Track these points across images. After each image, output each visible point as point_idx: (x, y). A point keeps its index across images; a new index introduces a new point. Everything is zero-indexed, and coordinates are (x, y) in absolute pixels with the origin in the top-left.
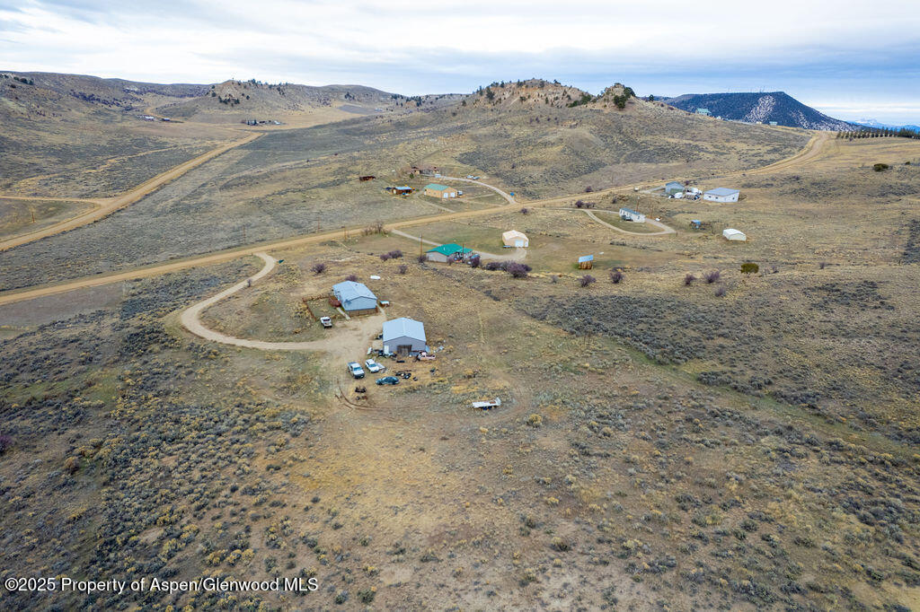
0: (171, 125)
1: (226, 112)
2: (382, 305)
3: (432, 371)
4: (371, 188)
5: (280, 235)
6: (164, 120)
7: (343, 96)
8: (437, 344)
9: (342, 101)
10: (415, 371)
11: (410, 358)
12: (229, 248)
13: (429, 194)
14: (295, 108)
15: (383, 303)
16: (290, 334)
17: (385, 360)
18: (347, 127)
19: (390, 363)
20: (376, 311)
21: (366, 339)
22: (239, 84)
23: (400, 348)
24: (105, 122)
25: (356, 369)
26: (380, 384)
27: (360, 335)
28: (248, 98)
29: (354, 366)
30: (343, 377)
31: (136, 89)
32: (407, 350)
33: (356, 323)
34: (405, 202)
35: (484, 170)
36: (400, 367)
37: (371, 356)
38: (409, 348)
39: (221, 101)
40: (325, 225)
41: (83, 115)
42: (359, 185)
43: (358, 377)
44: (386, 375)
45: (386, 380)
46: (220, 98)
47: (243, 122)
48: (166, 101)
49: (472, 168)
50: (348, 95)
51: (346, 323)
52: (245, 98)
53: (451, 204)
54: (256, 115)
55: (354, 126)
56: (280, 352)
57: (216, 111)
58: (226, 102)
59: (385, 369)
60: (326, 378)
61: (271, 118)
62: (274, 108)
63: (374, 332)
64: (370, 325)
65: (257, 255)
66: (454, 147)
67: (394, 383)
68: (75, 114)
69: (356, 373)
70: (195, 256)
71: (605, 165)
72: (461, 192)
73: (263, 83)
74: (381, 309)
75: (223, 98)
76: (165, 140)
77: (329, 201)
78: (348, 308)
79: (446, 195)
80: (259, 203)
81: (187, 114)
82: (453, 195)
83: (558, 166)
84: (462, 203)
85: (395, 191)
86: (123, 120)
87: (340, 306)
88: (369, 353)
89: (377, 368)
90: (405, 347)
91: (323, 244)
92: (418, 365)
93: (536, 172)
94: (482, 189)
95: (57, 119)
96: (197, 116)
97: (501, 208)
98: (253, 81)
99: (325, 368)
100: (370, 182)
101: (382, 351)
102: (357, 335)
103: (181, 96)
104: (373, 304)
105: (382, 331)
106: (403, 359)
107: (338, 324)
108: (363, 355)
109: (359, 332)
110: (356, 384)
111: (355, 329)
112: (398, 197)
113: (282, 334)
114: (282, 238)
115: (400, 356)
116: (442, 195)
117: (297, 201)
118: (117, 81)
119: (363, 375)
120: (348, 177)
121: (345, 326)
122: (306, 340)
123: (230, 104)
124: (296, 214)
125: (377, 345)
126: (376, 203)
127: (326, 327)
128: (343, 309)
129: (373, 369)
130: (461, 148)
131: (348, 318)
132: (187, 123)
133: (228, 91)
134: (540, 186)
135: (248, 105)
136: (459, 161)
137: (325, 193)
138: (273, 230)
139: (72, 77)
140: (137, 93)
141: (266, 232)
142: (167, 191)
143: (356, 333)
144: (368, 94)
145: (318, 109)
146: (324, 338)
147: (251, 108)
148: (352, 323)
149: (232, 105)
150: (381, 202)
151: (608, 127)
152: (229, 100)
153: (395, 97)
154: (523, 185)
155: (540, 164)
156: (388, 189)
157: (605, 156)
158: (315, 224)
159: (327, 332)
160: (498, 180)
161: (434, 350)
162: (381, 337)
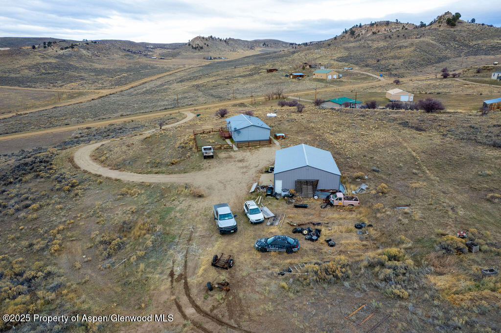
0: (164, 60)
1: (196, 54)
2: (277, 138)
3: (359, 227)
4: (275, 76)
5: (205, 102)
6: (161, 59)
7: (262, 45)
8: (356, 180)
9: (261, 47)
10: (327, 225)
11: (315, 202)
12: (165, 109)
13: (317, 77)
14: (234, 51)
15: (278, 135)
16: (167, 165)
17: (275, 202)
18: (262, 56)
19: (283, 207)
20: (269, 142)
21: (252, 172)
22: (203, 38)
23: (300, 185)
24: (130, 59)
25: (224, 216)
26: (263, 249)
27: (246, 167)
28: (208, 45)
29: (223, 211)
30: (202, 228)
31: (152, 47)
32: (310, 187)
33: (245, 154)
34: (299, 83)
35: (357, 64)
36: (300, 217)
37: (253, 195)
38: (314, 184)
39: (193, 48)
40: (238, 96)
41: (119, 56)
42: (266, 75)
43: (225, 232)
44: (276, 231)
45: (274, 244)
46: (192, 46)
47: (204, 58)
48: (165, 51)
49: (347, 64)
50: (264, 44)
51: (232, 153)
52: (206, 46)
53: (333, 82)
54: (212, 54)
55: (267, 56)
56: (142, 185)
57: (190, 53)
58: (195, 48)
59: (275, 218)
60: (174, 230)
61: (220, 56)
62: (222, 51)
63: (264, 164)
64: (260, 157)
65: (183, 113)
66: (332, 54)
67: (290, 249)
68: (116, 56)
69: (225, 224)
70: (141, 114)
71: (449, 58)
72: (341, 75)
73: (217, 38)
74: (276, 141)
75: (194, 46)
76: (158, 66)
77: (245, 83)
78: (236, 138)
79: (330, 77)
80: (198, 86)
81: (174, 56)
82: (335, 77)
83: (412, 59)
84: (342, 81)
85: (291, 76)
86: (139, 58)
87: (230, 137)
88: (253, 189)
89: (260, 216)
90: (307, 182)
91: (235, 105)
92: (331, 214)
93: (398, 62)
94: (356, 74)
95: (105, 58)
96: (180, 56)
97: (375, 83)
98: (211, 37)
99: (181, 211)
100: (274, 73)
101: (272, 189)
102: (243, 167)
103: (174, 49)
104: (266, 135)
105: (274, 164)
106: (305, 202)
107: (223, 155)
108: (243, 193)
109: (244, 164)
110: (219, 246)
111: (240, 161)
112: (294, 80)
113: (157, 165)
114: (206, 103)
115: (299, 196)
116: (327, 77)
117: (223, 84)
118: (143, 43)
119: (235, 229)
120: (259, 72)
121: (230, 157)
122: (179, 172)
123: (198, 49)
124: (220, 91)
125: (266, 179)
126: (278, 83)
127: (206, 157)
128: (232, 141)
129: (253, 218)
130: (338, 55)
131: (235, 148)
132: (173, 60)
133: (198, 42)
134: (402, 71)
135: (208, 50)
136: (337, 61)
137: (242, 80)
138: (201, 100)
139: (120, 41)
140: (152, 48)
141: (196, 100)
142: (147, 85)
143: (240, 164)
144: (276, 43)
145: (247, 52)
146: (200, 169)
147: (209, 51)
148: (238, 154)
149: (199, 50)
150: (281, 83)
151: (446, 38)
152: (197, 47)
153: (292, 44)
154: (388, 70)
155: (399, 58)
156: (287, 76)
157: (448, 53)
158: (231, 95)
159: (206, 163)
160: (368, 68)
161: (353, 190)
162: (272, 169)
